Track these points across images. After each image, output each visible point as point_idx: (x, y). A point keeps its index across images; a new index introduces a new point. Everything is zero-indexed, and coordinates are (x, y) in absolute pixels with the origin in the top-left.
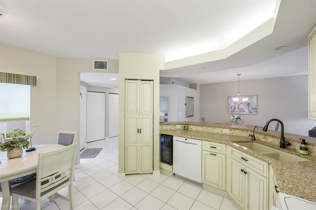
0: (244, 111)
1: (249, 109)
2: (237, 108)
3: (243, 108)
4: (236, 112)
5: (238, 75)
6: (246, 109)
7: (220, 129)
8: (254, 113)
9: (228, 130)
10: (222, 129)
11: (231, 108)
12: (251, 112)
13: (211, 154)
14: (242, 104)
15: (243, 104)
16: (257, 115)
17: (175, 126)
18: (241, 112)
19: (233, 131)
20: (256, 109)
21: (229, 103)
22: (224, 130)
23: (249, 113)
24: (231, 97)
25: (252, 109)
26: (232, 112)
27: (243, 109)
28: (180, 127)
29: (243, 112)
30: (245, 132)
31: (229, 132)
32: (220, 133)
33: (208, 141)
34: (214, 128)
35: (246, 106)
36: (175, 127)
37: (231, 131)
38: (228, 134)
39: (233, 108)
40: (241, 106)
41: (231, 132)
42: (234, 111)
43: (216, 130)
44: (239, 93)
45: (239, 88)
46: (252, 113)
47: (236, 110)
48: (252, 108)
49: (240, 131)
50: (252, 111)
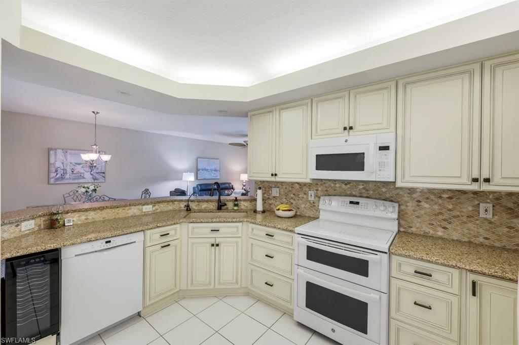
0: (84, 178)
1: (92, 173)
2: (69, 171)
3: (82, 171)
4: (67, 179)
5: (94, 112)
6: (87, 173)
7: (137, 207)
8: (100, 179)
9: (151, 206)
10: (140, 207)
11: (56, 171)
12: (95, 179)
13: (162, 247)
14: (79, 164)
15: (81, 165)
16: (105, 182)
17: (17, 226)
18: (79, 179)
19: (157, 207)
20: (104, 173)
21: (52, 161)
22: (144, 207)
23: (93, 181)
24: (56, 149)
25: (97, 173)
26: (57, 179)
27: (81, 173)
28: (33, 226)
29: (81, 179)
30: (171, 203)
31: (151, 210)
32: (138, 213)
33: (158, 227)
34: (127, 208)
35: (87, 169)
36: (17, 229)
37: (154, 206)
38: (150, 213)
39: (60, 172)
40: (78, 169)
41: (154, 208)
42: (62, 178)
43: (130, 211)
44: (95, 145)
45: (95, 136)
46: (97, 180)
47: (67, 176)
48: (97, 171)
49: (165, 204)
50: (97, 176)
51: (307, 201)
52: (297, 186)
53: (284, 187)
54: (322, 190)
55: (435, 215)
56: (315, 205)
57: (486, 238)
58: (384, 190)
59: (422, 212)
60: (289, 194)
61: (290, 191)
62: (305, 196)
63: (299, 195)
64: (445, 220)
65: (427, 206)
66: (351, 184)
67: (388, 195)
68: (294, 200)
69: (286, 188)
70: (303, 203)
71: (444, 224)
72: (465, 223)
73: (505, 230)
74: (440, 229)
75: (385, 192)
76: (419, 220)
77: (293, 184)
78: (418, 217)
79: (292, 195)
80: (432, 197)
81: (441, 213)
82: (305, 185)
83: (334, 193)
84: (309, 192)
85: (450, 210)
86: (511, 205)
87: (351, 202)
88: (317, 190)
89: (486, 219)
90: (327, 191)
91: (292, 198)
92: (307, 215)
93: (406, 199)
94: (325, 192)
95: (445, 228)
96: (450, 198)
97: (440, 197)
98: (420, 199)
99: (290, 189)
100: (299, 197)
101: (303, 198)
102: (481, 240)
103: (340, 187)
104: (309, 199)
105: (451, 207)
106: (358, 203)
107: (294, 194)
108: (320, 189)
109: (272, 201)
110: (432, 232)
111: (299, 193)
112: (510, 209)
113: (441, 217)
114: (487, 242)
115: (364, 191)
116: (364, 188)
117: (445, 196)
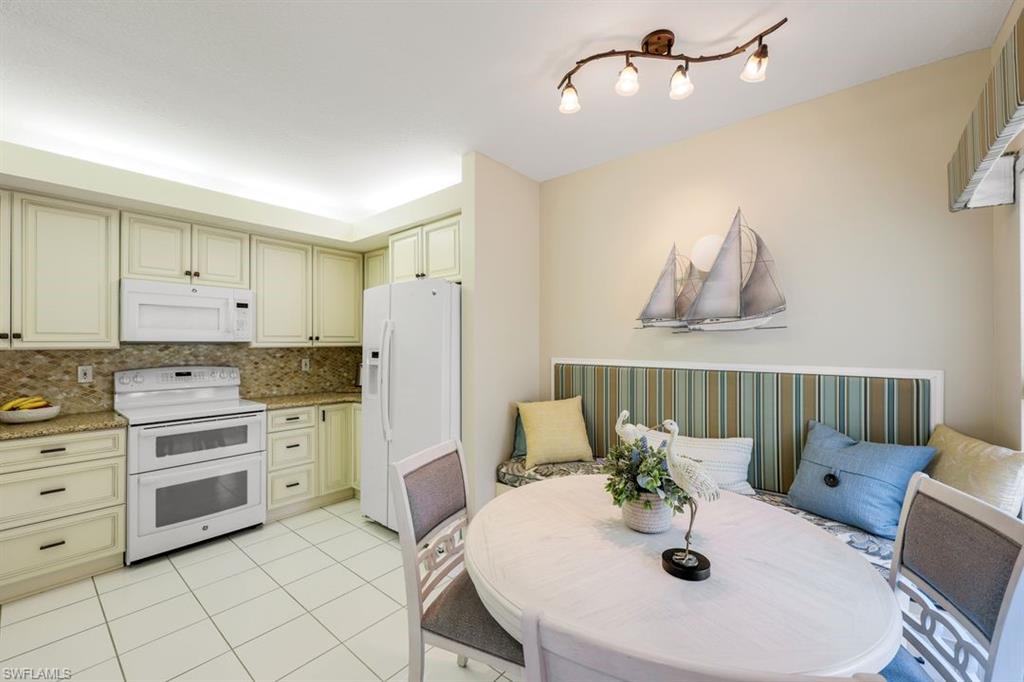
51: (74, 385)
54: (110, 363)
55: (271, 375)
56: (95, 389)
57: (306, 388)
58: (219, 354)
59: (259, 374)
61: (17, 371)
62: (67, 377)
63: (47, 376)
64: (279, 378)
65: (264, 367)
66: (171, 350)
67: (224, 360)
70: (61, 392)
71: (278, 383)
72: (293, 378)
73: (316, 378)
74: (275, 388)
75: (220, 357)
76: (257, 383)
78: (256, 380)
79: (23, 380)
80: (268, 357)
81: (275, 373)
82: (66, 356)
83: (138, 364)
84: (80, 368)
85: (282, 368)
86: (318, 358)
87: (178, 374)
88: (100, 363)
89: (306, 372)
90: (121, 363)
91: (23, 385)
92: (73, 411)
93: (244, 362)
95: (278, 386)
96: (282, 357)
97: (274, 357)
98: (257, 360)
99: (18, 367)
100: (47, 381)
101: (61, 380)
102: (303, 390)
103: (151, 355)
104: (80, 381)
105: (282, 365)
106: (189, 374)
108: (106, 360)
110: (268, 392)
111: (51, 373)
112: (318, 361)
113: (275, 376)
114: (306, 391)
115: (191, 358)
116: (191, 354)
117: (278, 355)
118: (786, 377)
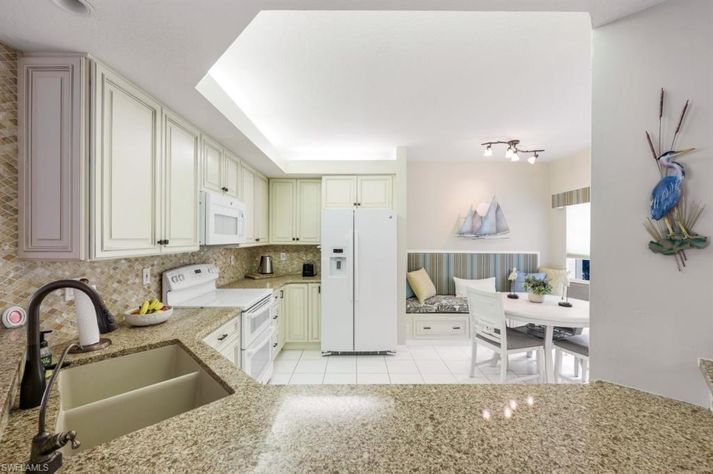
51: (141, 287)
52: (124, 265)
53: (98, 270)
54: (158, 264)
56: (150, 290)
60: (109, 283)
61: (111, 277)
62: (138, 280)
63: (127, 280)
68: (120, 293)
69: (102, 273)
70: (134, 295)
77: (117, 261)
79: (115, 285)
84: (143, 270)
87: (196, 272)
88: (153, 265)
90: (163, 264)
91: (115, 291)
94: (162, 266)
99: (112, 272)
100: (128, 285)
101: (134, 283)
104: (143, 283)
106: (200, 271)
107: (119, 282)
108: (156, 263)
109: (65, 315)
111: (128, 277)
118: (504, 255)
